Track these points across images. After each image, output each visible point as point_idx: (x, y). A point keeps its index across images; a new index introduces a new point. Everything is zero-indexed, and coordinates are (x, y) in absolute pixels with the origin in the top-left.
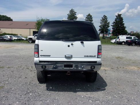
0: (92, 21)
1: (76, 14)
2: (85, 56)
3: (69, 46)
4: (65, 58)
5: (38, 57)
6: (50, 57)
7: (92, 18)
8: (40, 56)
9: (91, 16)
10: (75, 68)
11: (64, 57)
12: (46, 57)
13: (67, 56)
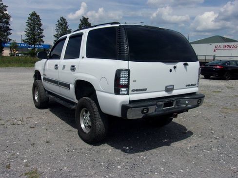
0: (41, 25)
1: (7, 8)
2: (187, 86)
3: (171, 71)
4: (164, 92)
5: (128, 94)
6: (147, 91)
7: (39, 21)
8: (130, 92)
9: (38, 16)
10: (176, 106)
11: (164, 89)
12: (141, 92)
13: (168, 87)
